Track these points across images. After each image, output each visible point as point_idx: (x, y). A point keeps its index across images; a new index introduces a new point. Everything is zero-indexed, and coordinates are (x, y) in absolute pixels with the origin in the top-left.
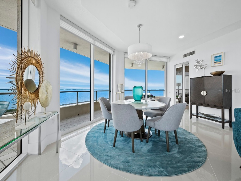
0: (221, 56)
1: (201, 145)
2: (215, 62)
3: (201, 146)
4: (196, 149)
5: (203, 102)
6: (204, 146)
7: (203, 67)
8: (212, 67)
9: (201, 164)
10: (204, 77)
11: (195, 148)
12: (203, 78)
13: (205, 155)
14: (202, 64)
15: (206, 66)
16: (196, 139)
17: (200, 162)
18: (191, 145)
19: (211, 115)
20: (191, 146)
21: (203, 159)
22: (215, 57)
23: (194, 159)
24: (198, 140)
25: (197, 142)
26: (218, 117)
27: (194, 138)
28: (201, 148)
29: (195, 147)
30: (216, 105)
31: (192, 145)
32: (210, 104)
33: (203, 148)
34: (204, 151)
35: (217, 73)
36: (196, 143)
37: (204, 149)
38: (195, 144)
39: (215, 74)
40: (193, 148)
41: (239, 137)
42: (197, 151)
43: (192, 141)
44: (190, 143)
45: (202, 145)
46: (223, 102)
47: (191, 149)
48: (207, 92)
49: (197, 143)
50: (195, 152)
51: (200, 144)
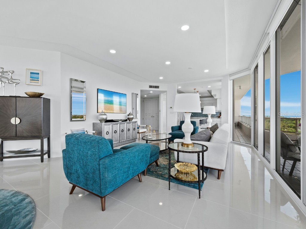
0: (38, 74)
1: (22, 197)
2: (31, 79)
3: (23, 200)
4: (17, 208)
5: (14, 134)
6: (28, 196)
7: (14, 83)
8: (27, 85)
9: (32, 223)
10: (16, 97)
11: (14, 209)
12: (14, 99)
13: (33, 208)
14: (11, 77)
15: (19, 81)
16: (12, 193)
17: (29, 222)
18: (6, 208)
19: (25, 150)
20: (7, 210)
21: (32, 215)
22: (31, 73)
23: (19, 224)
24: (16, 192)
25: (14, 197)
26: (36, 150)
27: (8, 195)
28: (24, 202)
29: (13, 206)
30: (34, 135)
31: (8, 207)
32: (25, 135)
33: (27, 200)
34: (30, 202)
35: (35, 94)
36: (13, 199)
37: (30, 200)
38: (12, 202)
39: (32, 96)
40: (11, 210)
41: (70, 164)
42: (20, 210)
43: (5, 201)
44: (2, 206)
45: (25, 196)
46: (42, 130)
47: (10, 214)
48: (21, 118)
49: (16, 198)
50: (17, 215)
51: (20, 198)
